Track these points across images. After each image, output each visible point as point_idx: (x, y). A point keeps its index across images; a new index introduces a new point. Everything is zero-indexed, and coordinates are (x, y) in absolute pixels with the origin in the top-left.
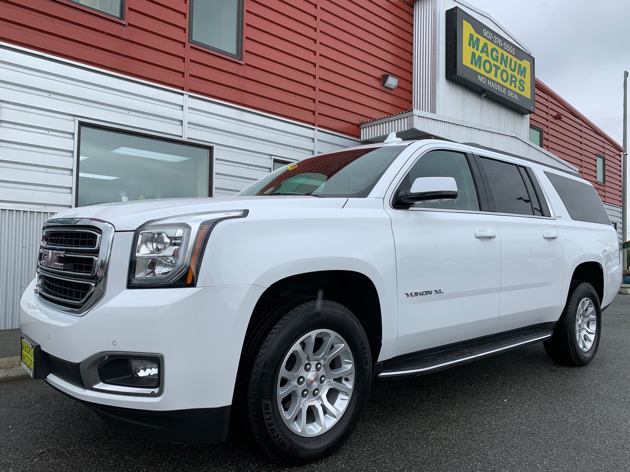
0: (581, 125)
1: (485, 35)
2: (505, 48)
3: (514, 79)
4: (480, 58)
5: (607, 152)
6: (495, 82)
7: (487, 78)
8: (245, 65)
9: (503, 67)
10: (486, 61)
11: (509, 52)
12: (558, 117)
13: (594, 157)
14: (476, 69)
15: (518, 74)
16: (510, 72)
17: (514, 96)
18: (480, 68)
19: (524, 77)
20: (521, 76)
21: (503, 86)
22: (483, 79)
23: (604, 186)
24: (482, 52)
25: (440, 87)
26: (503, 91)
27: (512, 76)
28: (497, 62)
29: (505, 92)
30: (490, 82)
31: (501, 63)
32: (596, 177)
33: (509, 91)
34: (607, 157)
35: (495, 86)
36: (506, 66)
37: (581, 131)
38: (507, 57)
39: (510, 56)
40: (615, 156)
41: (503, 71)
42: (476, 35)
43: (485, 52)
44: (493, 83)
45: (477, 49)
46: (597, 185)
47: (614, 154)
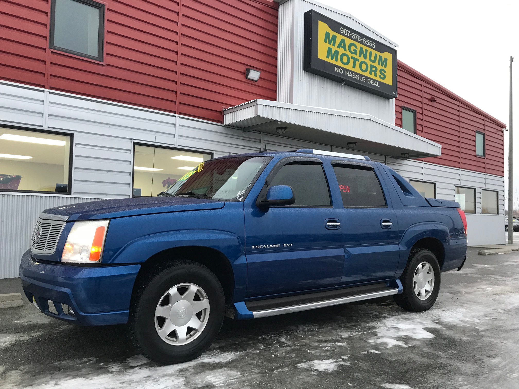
0: (459, 106)
1: (343, 33)
2: (365, 42)
3: (374, 69)
4: (337, 52)
5: (487, 128)
6: (353, 72)
7: (344, 70)
8: (106, 65)
9: (362, 59)
10: (343, 55)
11: (368, 46)
12: (432, 100)
13: (473, 133)
14: (333, 62)
15: (379, 64)
16: (369, 63)
17: (374, 84)
18: (336, 60)
19: (385, 67)
20: (382, 66)
21: (362, 76)
22: (341, 70)
23: (484, 159)
24: (339, 47)
26: (361, 79)
27: (372, 66)
28: (356, 55)
29: (364, 80)
30: (347, 72)
31: (360, 56)
32: (475, 151)
33: (368, 79)
34: (487, 133)
35: (353, 76)
36: (365, 58)
37: (459, 111)
38: (366, 51)
39: (369, 50)
40: (497, 132)
41: (362, 63)
42: (332, 33)
43: (342, 47)
44: (351, 73)
45: (334, 45)
46: (476, 158)
47: (497, 130)
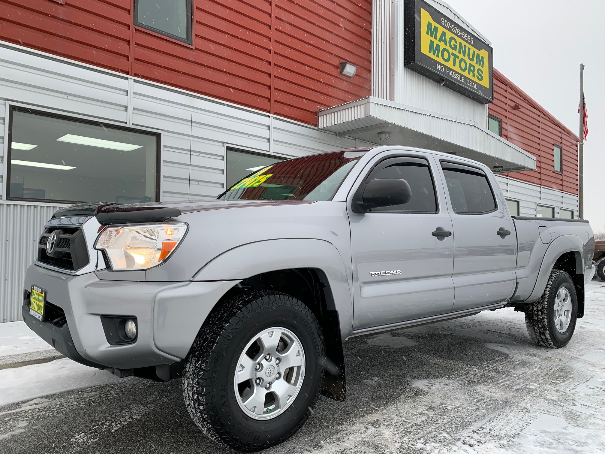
0: (539, 116)
1: (443, 24)
2: (464, 37)
3: (472, 68)
4: (438, 46)
5: (564, 142)
6: (453, 71)
7: (446, 67)
8: (195, 49)
9: (461, 56)
10: (444, 50)
11: (467, 42)
12: (516, 107)
13: (552, 147)
14: (434, 57)
15: (477, 63)
16: (468, 61)
17: (472, 85)
18: (438, 56)
19: (482, 67)
20: (480, 65)
21: (462, 75)
22: (442, 67)
23: (561, 175)
24: (440, 40)
25: (398, 75)
26: (461, 79)
27: (471, 65)
28: (456, 51)
29: (463, 81)
30: (448, 71)
31: (459, 53)
32: (553, 167)
33: (467, 80)
34: (564, 147)
35: (453, 75)
36: (464, 55)
37: (539, 122)
38: (465, 46)
39: (468, 46)
40: (572, 145)
41: (462, 60)
42: (434, 24)
43: (443, 41)
44: (451, 71)
45: (435, 38)
46: (554, 174)
47: (571, 144)
